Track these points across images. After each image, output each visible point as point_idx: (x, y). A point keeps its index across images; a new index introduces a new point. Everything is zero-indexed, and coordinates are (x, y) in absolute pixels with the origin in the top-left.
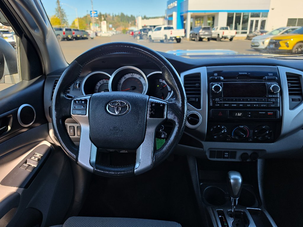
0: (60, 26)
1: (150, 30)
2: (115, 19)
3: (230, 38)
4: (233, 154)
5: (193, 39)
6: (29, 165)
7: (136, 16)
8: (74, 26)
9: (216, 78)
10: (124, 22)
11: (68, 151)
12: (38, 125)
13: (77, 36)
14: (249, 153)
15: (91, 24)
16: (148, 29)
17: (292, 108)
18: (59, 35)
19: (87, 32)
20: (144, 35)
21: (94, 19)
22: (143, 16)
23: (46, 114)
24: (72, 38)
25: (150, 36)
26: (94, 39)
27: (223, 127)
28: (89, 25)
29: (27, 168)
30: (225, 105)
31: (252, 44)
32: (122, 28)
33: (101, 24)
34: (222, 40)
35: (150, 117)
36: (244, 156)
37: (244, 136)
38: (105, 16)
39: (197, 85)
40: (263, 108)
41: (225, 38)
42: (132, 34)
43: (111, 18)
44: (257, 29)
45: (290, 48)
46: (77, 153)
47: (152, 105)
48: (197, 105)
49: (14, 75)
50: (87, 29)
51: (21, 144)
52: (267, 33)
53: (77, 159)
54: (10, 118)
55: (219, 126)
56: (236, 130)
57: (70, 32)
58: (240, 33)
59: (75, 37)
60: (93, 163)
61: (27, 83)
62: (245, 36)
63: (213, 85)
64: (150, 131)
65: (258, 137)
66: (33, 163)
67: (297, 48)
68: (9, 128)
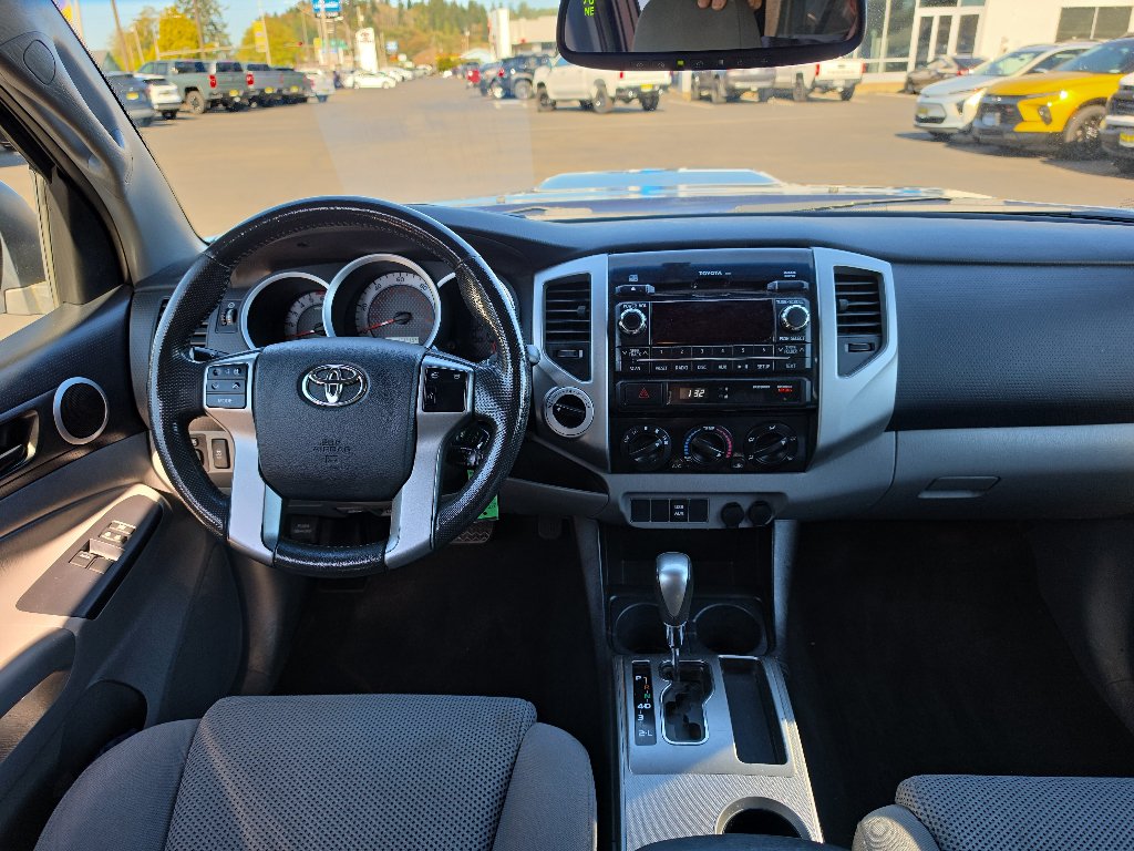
0: (196, 51)
1: (540, 61)
2: (410, 18)
3: (840, 90)
4: (697, 507)
5: (705, 93)
6: (97, 556)
7: (488, 8)
8: (253, 52)
9: (633, 289)
10: (442, 28)
11: (197, 507)
12: (118, 437)
13: (262, 91)
14: (745, 504)
15: (316, 41)
16: (534, 56)
17: (846, 370)
18: (195, 89)
19: (303, 75)
20: (518, 80)
21: (324, 21)
22: (516, 8)
23: (138, 406)
24: (246, 102)
25: (541, 85)
26: (329, 99)
27: (657, 431)
28: (306, 46)
29: (91, 564)
30: (658, 368)
31: (921, 112)
32: (435, 53)
33: (353, 38)
34: (812, 95)
35: (425, 409)
36: (731, 512)
37: (719, 455)
38: (369, 6)
39: (581, 308)
40: (764, 373)
41: (826, 88)
42: (474, 78)
43: (395, 15)
44: (945, 52)
45: (1056, 127)
46: (225, 514)
47: (428, 375)
48: (581, 369)
49: (34, 287)
50: (302, 62)
51: (69, 496)
52: (980, 68)
53: (225, 531)
54: (31, 421)
55: (646, 428)
56: (693, 438)
57: (238, 76)
58: (881, 67)
59: (257, 93)
60: (271, 540)
61: (75, 313)
62: (900, 78)
63: (622, 310)
64: (429, 449)
65: (756, 456)
66: (109, 551)
67: (1081, 128)
68: (31, 450)
